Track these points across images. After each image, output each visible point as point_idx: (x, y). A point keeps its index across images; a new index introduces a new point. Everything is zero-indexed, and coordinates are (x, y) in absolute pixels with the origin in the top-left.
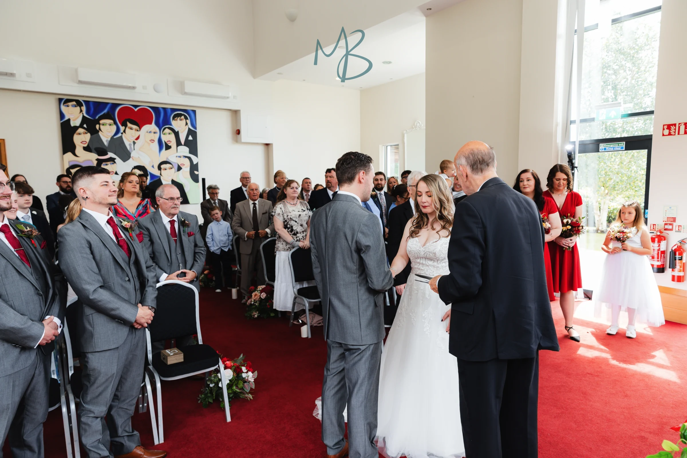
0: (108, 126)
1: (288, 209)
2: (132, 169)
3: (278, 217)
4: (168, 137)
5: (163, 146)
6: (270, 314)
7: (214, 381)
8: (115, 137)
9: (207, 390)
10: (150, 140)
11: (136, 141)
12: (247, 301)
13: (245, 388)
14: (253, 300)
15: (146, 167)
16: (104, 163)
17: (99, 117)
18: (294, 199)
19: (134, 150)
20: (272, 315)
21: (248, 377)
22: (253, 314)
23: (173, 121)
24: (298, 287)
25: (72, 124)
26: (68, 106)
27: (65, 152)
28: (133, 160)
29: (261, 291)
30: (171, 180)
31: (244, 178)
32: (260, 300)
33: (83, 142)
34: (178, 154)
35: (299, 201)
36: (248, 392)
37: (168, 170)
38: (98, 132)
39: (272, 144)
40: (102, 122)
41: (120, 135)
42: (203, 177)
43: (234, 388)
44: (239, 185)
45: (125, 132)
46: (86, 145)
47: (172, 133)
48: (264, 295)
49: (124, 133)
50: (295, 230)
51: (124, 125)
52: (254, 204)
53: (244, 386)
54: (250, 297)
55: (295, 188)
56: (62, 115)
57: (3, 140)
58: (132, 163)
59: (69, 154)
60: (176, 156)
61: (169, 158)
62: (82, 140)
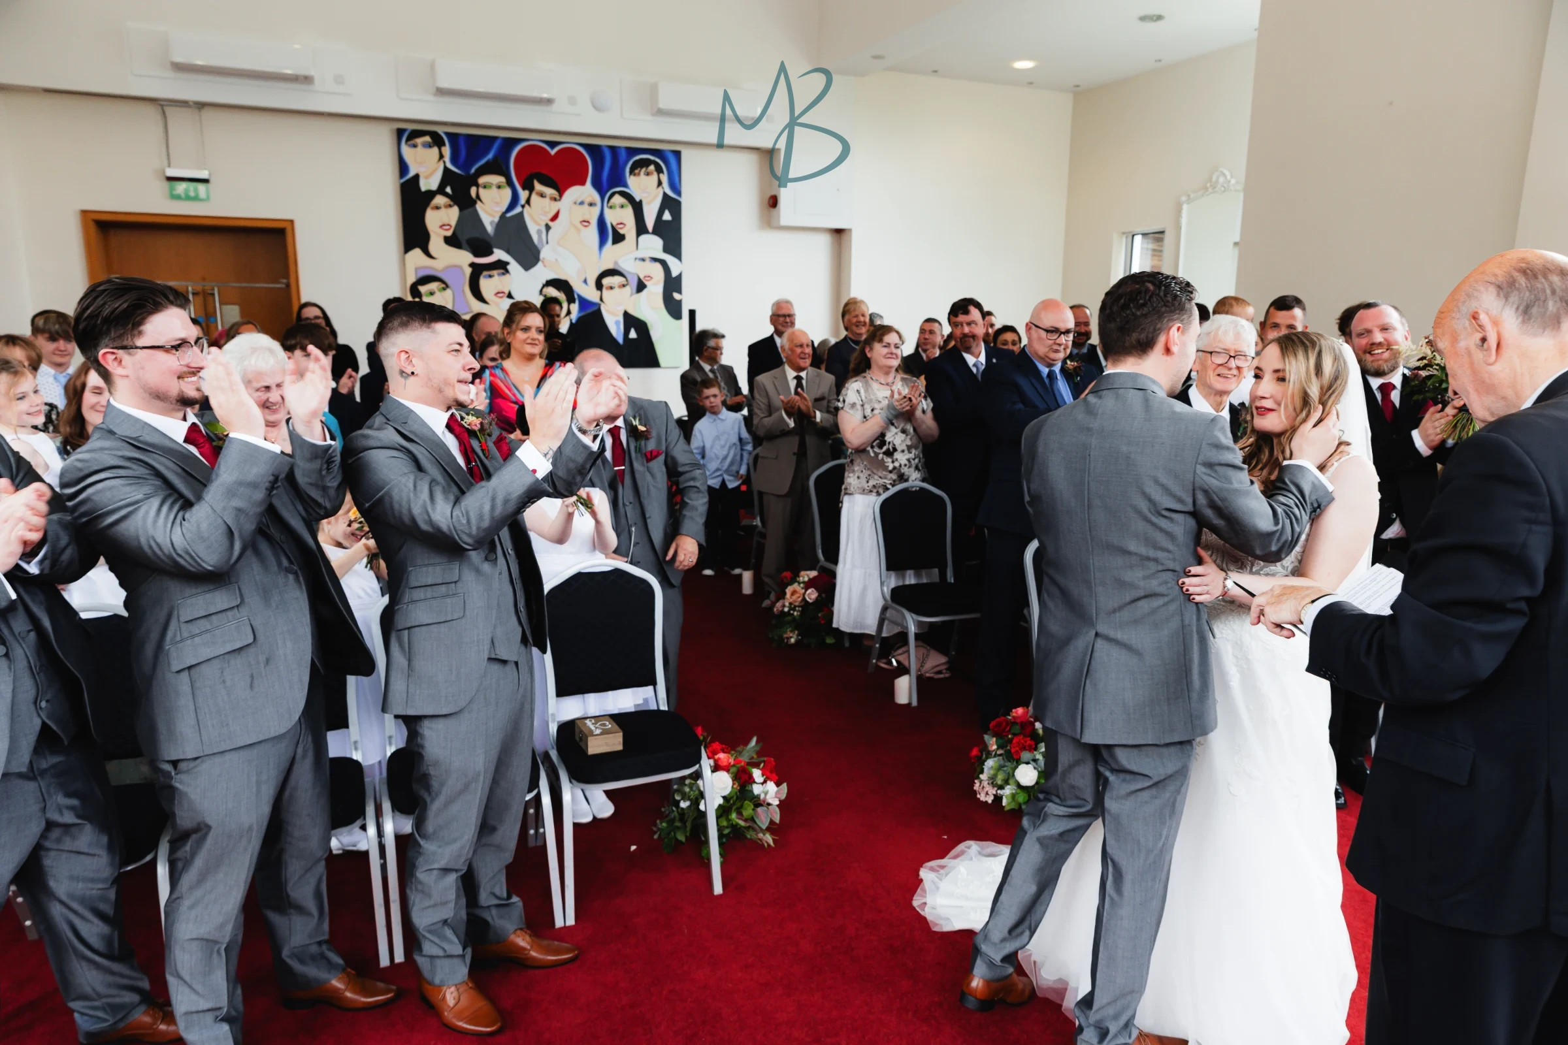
0: (494, 189)
1: (875, 394)
2: (541, 286)
3: (851, 412)
4: (620, 216)
5: (609, 234)
6: (824, 640)
7: (689, 797)
8: (509, 215)
9: (673, 811)
10: (581, 222)
11: (551, 224)
12: (774, 604)
13: (757, 818)
14: (787, 604)
15: (572, 283)
16: (485, 273)
17: (477, 170)
18: (887, 373)
19: (547, 243)
20: (830, 640)
21: (766, 793)
22: (785, 636)
23: (632, 177)
24: (893, 582)
25: (424, 186)
26: (415, 146)
27: (408, 247)
28: (545, 266)
29: (808, 585)
30: (622, 312)
31: (779, 316)
32: (803, 603)
33: (444, 225)
34: (640, 254)
35: (899, 377)
36: (764, 827)
37: (617, 290)
38: (474, 203)
39: (850, 230)
40: (482, 180)
41: (518, 210)
42: (692, 308)
43: (734, 816)
44: (767, 330)
45: (529, 205)
46: (449, 233)
47: (627, 206)
48: (812, 595)
49: (527, 206)
50: (889, 443)
51: (529, 187)
52: (798, 378)
53: (755, 814)
54: (782, 595)
55: (892, 346)
56: (403, 167)
57: (292, 222)
58: (541, 273)
59: (417, 253)
60: (635, 258)
61: (619, 262)
62: (442, 220)
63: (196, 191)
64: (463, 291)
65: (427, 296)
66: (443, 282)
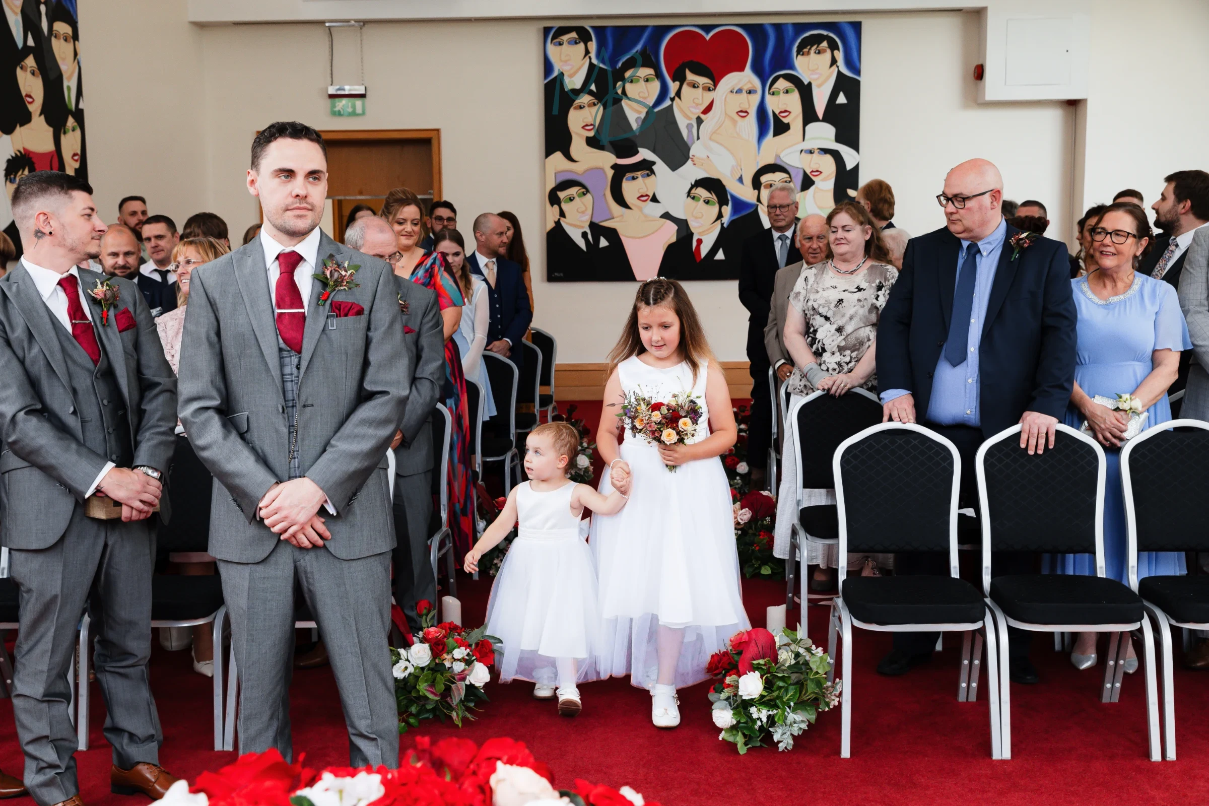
0: (642, 82)
2: (690, 186)
4: (784, 102)
5: (770, 124)
8: (656, 110)
10: (737, 113)
11: (703, 116)
15: (724, 183)
16: (629, 175)
17: (624, 64)
19: (698, 138)
23: (799, 57)
25: (568, 85)
26: (561, 43)
27: (548, 152)
28: (694, 164)
33: (587, 125)
34: (807, 145)
38: (620, 99)
39: (1086, 101)
40: (629, 74)
41: (667, 103)
45: (680, 98)
46: (592, 134)
47: (793, 91)
49: (677, 98)
51: (679, 77)
57: (438, 130)
58: (690, 172)
59: (558, 156)
60: (802, 151)
61: (781, 156)
62: (585, 120)
63: (354, 107)
64: (605, 195)
65: (566, 202)
66: (583, 186)
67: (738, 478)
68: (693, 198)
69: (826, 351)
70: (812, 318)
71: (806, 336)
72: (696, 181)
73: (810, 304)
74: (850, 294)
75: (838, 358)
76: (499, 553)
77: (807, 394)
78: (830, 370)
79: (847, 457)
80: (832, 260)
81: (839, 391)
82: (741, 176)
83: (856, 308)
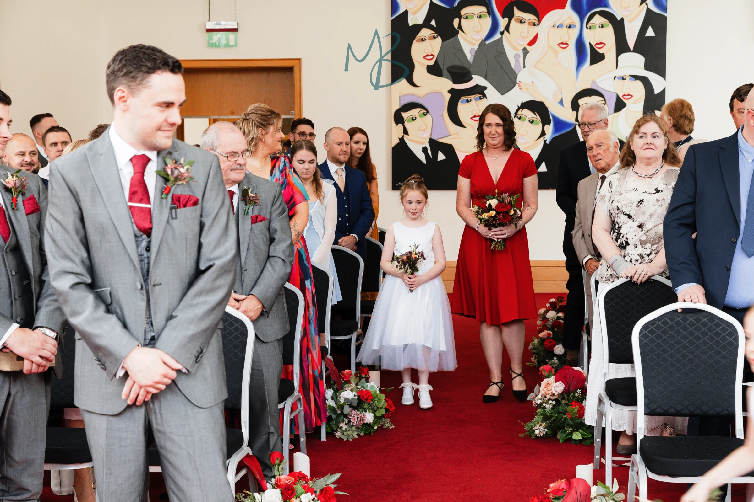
0: (476, 19)
2: (517, 108)
4: (600, 35)
5: (587, 54)
8: (488, 42)
11: (528, 48)
17: (461, 3)
19: (524, 67)
25: (412, 21)
27: (395, 78)
28: (521, 89)
33: (428, 55)
34: (620, 72)
38: (457, 33)
40: (465, 11)
41: (497, 37)
45: (508, 31)
46: (432, 63)
47: (608, 26)
49: (505, 32)
51: (508, 14)
56: (394, 6)
57: (299, 60)
58: (518, 96)
59: (403, 82)
60: (615, 77)
61: (597, 82)
62: (426, 51)
63: (228, 39)
64: (443, 115)
65: (408, 122)
66: (425, 109)
67: (555, 358)
68: (520, 118)
69: (629, 245)
70: (617, 216)
71: (612, 232)
72: (522, 104)
73: (615, 204)
74: (649, 194)
75: (640, 250)
76: (344, 418)
77: (613, 281)
78: (633, 261)
79: (644, 332)
80: (633, 167)
81: (640, 279)
82: (562, 99)
83: (655, 207)
